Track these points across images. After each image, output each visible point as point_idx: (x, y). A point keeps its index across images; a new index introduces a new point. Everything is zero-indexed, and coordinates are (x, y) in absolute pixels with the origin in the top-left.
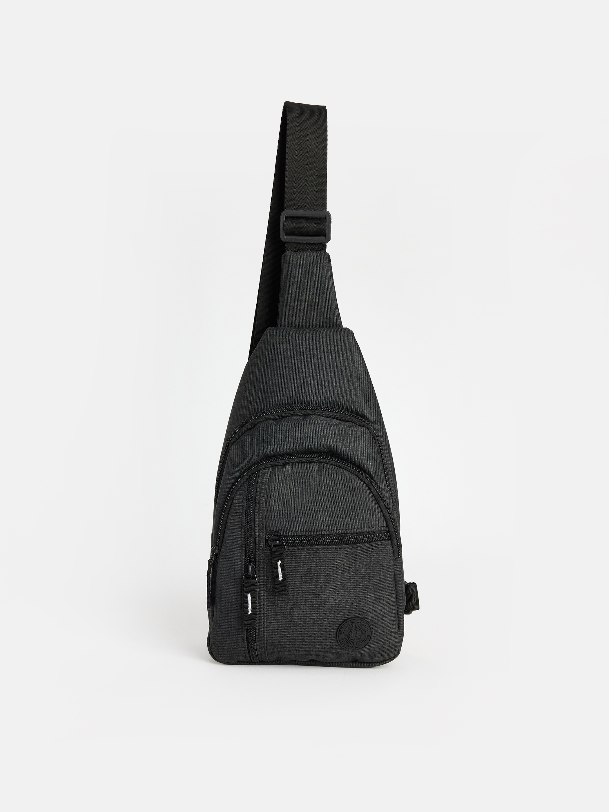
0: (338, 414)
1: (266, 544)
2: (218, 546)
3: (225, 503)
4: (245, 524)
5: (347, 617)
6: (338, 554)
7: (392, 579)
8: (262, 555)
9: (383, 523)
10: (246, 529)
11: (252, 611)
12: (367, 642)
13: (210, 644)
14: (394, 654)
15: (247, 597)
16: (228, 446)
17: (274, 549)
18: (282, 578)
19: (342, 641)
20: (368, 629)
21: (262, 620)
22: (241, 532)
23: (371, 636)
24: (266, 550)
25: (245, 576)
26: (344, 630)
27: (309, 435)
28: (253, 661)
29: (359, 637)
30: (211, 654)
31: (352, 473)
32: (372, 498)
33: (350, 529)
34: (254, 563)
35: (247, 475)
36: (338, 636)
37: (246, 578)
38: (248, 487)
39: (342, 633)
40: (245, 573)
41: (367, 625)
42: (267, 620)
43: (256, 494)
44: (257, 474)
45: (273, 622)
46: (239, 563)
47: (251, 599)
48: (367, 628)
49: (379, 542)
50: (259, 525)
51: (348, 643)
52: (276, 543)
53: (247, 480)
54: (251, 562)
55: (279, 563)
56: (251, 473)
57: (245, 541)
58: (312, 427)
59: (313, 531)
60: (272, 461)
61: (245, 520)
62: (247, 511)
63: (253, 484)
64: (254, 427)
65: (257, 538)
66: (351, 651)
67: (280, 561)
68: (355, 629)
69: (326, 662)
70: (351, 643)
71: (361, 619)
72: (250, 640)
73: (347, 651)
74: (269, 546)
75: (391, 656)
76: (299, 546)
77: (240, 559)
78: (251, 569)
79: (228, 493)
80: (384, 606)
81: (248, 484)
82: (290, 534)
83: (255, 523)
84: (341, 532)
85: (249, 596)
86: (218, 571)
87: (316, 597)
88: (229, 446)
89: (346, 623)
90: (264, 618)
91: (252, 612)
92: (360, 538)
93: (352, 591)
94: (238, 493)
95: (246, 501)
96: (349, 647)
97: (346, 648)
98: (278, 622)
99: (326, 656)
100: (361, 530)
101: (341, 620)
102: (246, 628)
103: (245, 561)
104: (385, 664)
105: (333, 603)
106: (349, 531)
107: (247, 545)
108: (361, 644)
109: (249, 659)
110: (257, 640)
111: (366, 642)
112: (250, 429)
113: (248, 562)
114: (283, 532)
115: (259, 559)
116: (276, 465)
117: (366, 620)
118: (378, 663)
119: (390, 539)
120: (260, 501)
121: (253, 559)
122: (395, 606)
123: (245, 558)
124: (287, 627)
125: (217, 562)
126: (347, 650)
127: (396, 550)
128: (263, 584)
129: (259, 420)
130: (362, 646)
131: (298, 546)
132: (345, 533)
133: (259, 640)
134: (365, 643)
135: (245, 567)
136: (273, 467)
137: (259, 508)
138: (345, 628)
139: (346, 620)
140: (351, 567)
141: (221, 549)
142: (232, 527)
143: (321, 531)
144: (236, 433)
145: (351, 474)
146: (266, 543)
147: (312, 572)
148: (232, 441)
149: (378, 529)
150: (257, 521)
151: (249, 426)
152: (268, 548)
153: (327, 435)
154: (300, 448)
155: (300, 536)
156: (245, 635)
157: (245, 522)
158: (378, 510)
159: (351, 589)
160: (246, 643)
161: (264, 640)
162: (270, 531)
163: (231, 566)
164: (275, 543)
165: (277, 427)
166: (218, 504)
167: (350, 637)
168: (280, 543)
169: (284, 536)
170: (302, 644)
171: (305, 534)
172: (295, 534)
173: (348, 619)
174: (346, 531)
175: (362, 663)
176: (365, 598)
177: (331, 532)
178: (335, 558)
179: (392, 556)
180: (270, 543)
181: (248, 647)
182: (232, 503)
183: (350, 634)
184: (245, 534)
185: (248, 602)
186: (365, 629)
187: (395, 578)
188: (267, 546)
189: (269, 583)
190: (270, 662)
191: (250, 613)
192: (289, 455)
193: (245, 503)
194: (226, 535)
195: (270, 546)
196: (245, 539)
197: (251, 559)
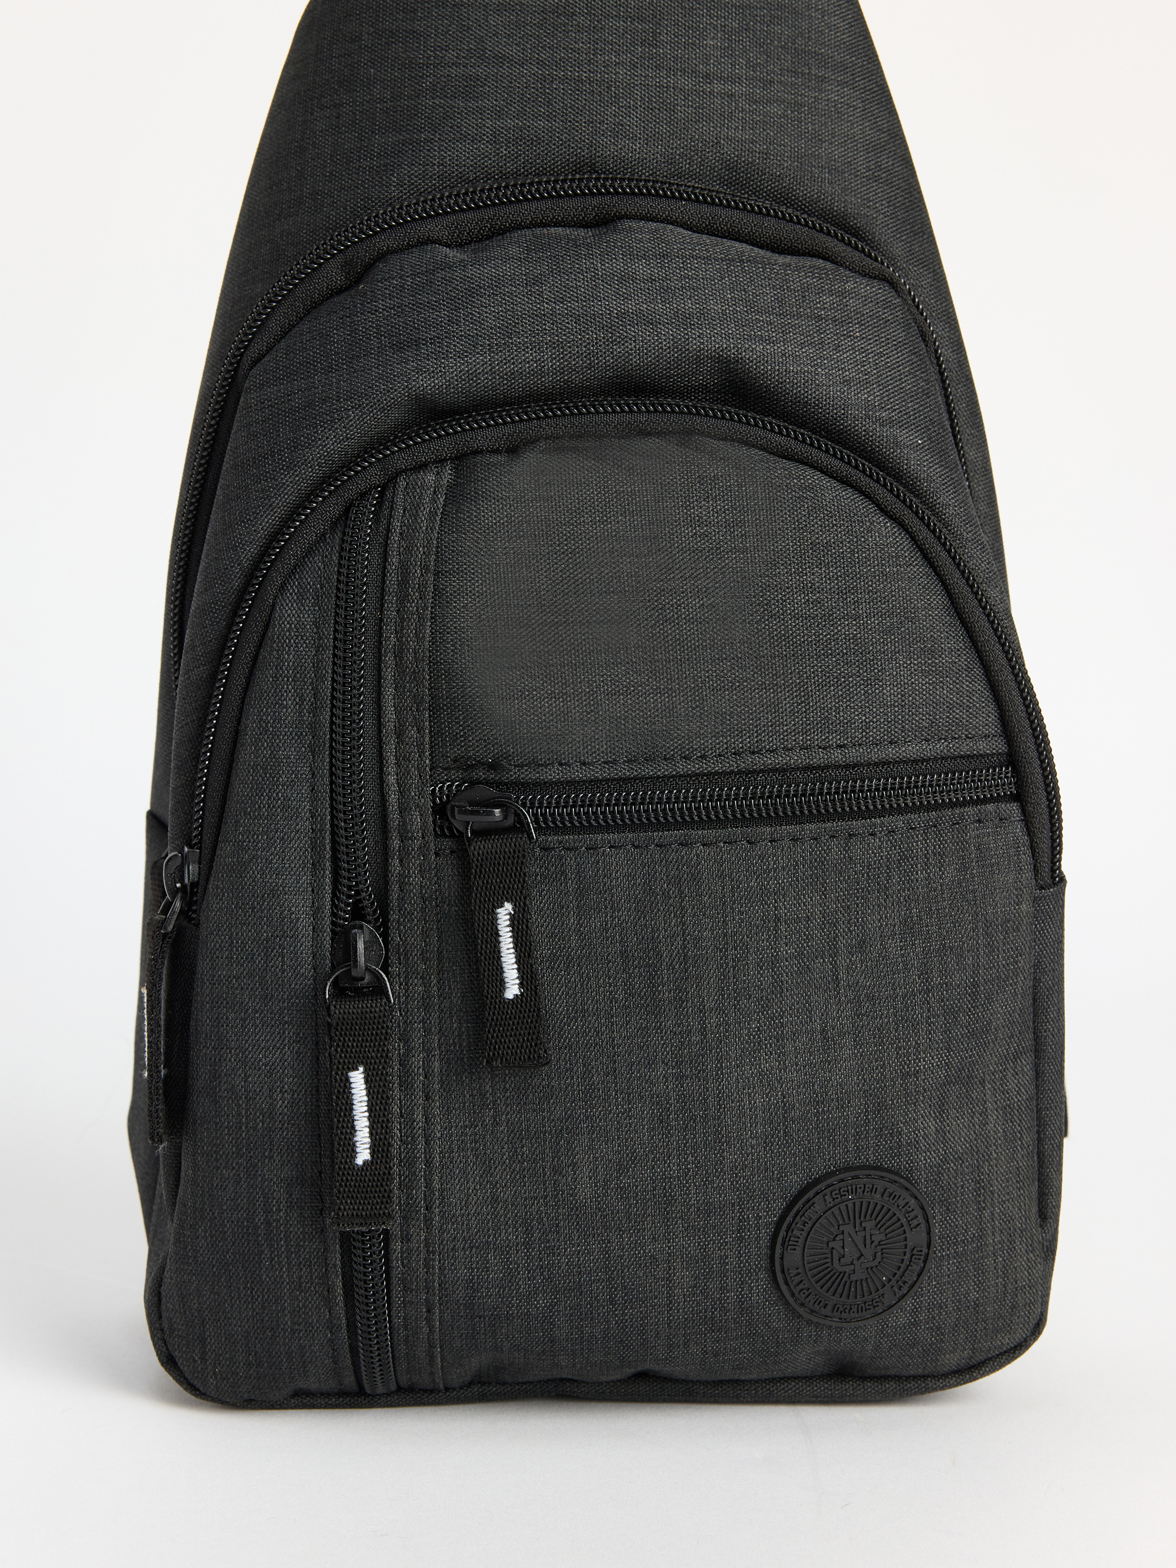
0: (757, 219)
1: (435, 830)
2: (200, 848)
3: (225, 639)
4: (332, 731)
5: (819, 1169)
6: (784, 869)
7: (1023, 983)
8: (415, 879)
9: (987, 718)
10: (340, 755)
11: (374, 1149)
12: (910, 1282)
13: (164, 1314)
14: (1020, 1335)
15: (347, 1083)
16: (232, 377)
17: (479, 848)
18: (521, 985)
19: (797, 1279)
20: (915, 1222)
21: (419, 1192)
22: (313, 774)
23: (928, 1255)
24: (437, 854)
25: (335, 984)
26: (807, 1228)
27: (631, 306)
28: (368, 1389)
29: (876, 1262)
30: (169, 1360)
31: (845, 482)
32: (939, 599)
33: (840, 746)
34: (377, 919)
35: (333, 500)
36: (782, 1258)
37: (339, 991)
38: (341, 557)
39: (801, 1241)
40: (333, 968)
41: (913, 1201)
42: (442, 1191)
43: (383, 590)
44: (382, 494)
45: (473, 1199)
46: (305, 924)
47: (368, 1095)
48: (912, 1215)
49: (970, 810)
50: (400, 734)
51: (826, 1287)
52: (489, 819)
53: (334, 525)
54: (363, 918)
55: (504, 913)
56: (353, 490)
57: (333, 817)
58: (642, 269)
59: (665, 759)
60: (456, 432)
61: (333, 714)
62: (340, 670)
63: (368, 543)
64: (358, 280)
65: (393, 798)
66: (834, 1324)
67: (508, 907)
68: (858, 1222)
69: (706, 1383)
70: (839, 1291)
71: (884, 1174)
72: (362, 1292)
73: (817, 1325)
74: (452, 835)
75: (1007, 1341)
76: (599, 829)
77: (309, 903)
78: (365, 948)
79: (243, 591)
80: (984, 1113)
81: (343, 541)
82: (553, 774)
83: (379, 726)
84: (796, 758)
85: (357, 1078)
86: (203, 966)
87: (680, 1077)
88: (241, 373)
89: (817, 1193)
90: (428, 1185)
91: (372, 1154)
92: (885, 789)
93: (848, 1041)
94: (293, 588)
95: (336, 622)
96: (829, 1308)
97: (812, 1311)
98: (495, 1199)
99: (716, 1355)
100: (891, 752)
101: (795, 1180)
102: (342, 1234)
103: (334, 915)
104: (975, 1379)
105: (759, 1101)
106: (837, 756)
107: (343, 832)
108: (881, 1291)
109: (352, 1379)
110: (397, 1289)
111: (905, 1282)
112: (340, 291)
113: (346, 920)
114: (522, 766)
115: (401, 899)
116: (476, 452)
117: (907, 1179)
118: (945, 1375)
119: (1019, 797)
120: (403, 620)
121: (370, 903)
122: (1032, 1110)
123: (332, 900)
124: (540, 1221)
125: (197, 925)
126: (815, 1319)
127: (1045, 846)
128: (423, 1021)
129: (384, 242)
130: (887, 1303)
131: (591, 829)
132: (819, 767)
133: (406, 1289)
134: (900, 1288)
135: (332, 939)
136: (461, 459)
137: (399, 655)
138: (814, 1218)
139: (817, 1182)
140: (842, 927)
141: (212, 860)
142: (267, 753)
143: (703, 757)
144: (273, 308)
145: (834, 483)
146: (434, 821)
147: (659, 954)
148: (253, 352)
149: (965, 749)
150: (390, 714)
151: (334, 274)
152: (447, 844)
153: (715, 307)
154: (590, 367)
155: (601, 781)
156: (335, 1266)
157: (332, 723)
158: (966, 658)
159: (842, 1034)
160: (342, 1305)
161: (428, 1288)
162: (455, 761)
163: (267, 940)
164: (481, 820)
165: (472, 271)
166: (193, 647)
167: (836, 1257)
168: (505, 817)
169: (524, 786)
170: (612, 1301)
171: (624, 771)
172: (578, 773)
173: (832, 1174)
174: (819, 758)
175: (872, 1378)
176: (905, 1076)
177: (749, 761)
178: (772, 885)
179: (1028, 875)
180: (458, 821)
181: (351, 1326)
182: (264, 635)
183: (837, 1245)
184: (332, 782)
185: (352, 1110)
186: (904, 1220)
187: (1036, 981)
188: (444, 835)
189: (451, 1017)
190: (447, 1389)
191: (365, 1162)
192: (536, 401)
193: (329, 632)
194: (239, 789)
195: (459, 837)
196: (332, 807)
197: (360, 901)
